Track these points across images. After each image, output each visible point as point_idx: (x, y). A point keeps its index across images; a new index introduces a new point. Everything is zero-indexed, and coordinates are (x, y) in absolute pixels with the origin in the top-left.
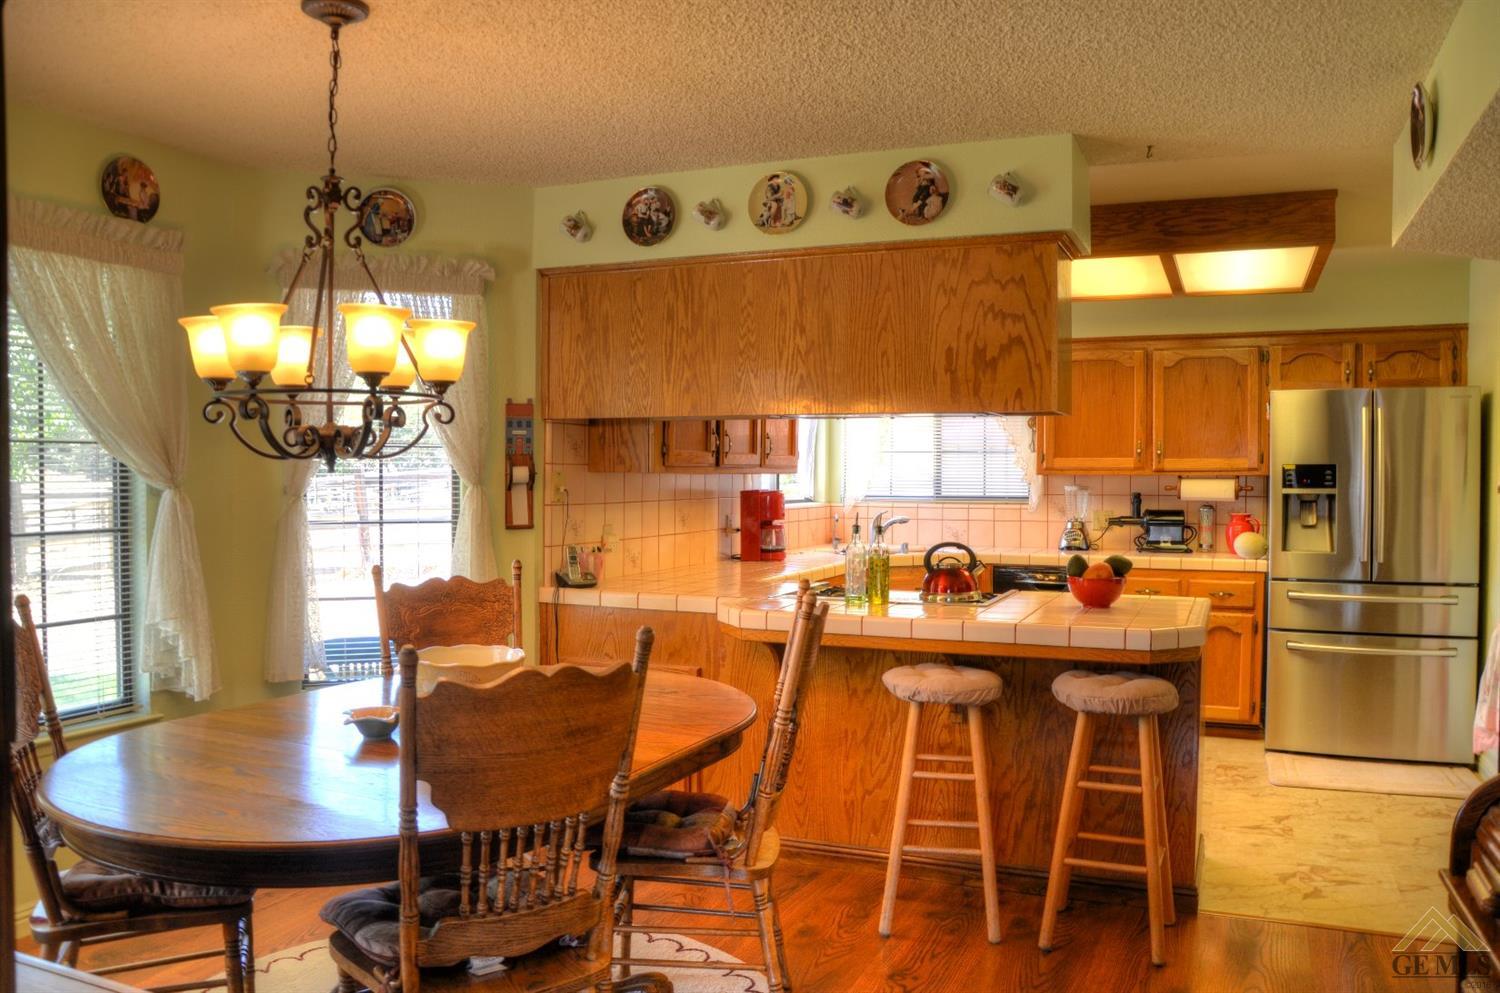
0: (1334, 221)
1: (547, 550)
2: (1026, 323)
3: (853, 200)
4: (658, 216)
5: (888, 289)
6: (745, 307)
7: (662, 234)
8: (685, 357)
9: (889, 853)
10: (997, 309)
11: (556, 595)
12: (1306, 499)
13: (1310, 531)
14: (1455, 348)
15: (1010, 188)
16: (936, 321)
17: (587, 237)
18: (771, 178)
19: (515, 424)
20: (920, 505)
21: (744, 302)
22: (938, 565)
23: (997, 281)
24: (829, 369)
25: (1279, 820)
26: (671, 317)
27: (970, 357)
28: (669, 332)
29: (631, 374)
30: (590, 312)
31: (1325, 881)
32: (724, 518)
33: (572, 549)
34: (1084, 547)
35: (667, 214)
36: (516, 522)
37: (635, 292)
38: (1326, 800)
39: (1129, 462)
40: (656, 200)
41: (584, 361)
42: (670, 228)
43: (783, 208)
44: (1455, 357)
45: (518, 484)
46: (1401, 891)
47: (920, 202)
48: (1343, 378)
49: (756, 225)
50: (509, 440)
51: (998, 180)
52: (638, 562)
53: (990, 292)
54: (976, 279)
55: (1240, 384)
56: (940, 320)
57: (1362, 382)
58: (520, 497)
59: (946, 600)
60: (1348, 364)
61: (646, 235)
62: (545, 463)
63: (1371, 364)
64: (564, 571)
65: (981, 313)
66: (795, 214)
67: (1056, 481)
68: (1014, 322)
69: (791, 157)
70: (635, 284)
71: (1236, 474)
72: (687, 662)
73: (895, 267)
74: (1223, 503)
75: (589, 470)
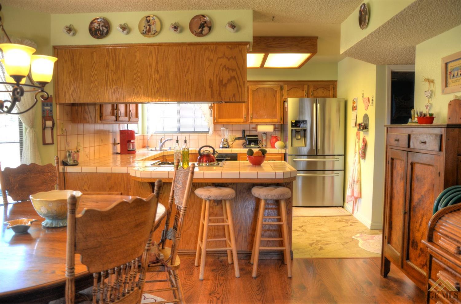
0: (317, 46)
1: (59, 152)
2: (236, 72)
3: (178, 27)
4: (103, 28)
5: (189, 58)
6: (136, 63)
7: (104, 35)
8: (113, 81)
9: (196, 251)
10: (226, 67)
11: (64, 169)
12: (298, 131)
13: (298, 140)
14: (334, 87)
15: (233, 26)
16: (206, 70)
17: (74, 34)
18: (147, 17)
19: (45, 105)
20: (174, 134)
21: (136, 61)
22: (203, 153)
23: (227, 58)
24: (168, 86)
25: (301, 227)
26: (107, 66)
27: (218, 83)
28: (107, 71)
29: (92, 86)
30: (75, 63)
31: (322, 244)
32: (114, 139)
33: (69, 152)
34: (228, 147)
35: (106, 28)
36: (47, 142)
37: (93, 56)
38: (310, 220)
39: (242, 120)
40: (102, 22)
41: (73, 82)
42: (108, 33)
43: (151, 28)
44: (334, 90)
45: (47, 128)
46: (343, 245)
47: (201, 29)
48: (304, 95)
49: (141, 34)
50: (43, 111)
51: (229, 23)
52: (88, 156)
53: (224, 61)
54: (220, 57)
55: (275, 96)
56: (207, 70)
57: (309, 96)
58: (48, 132)
59: (206, 165)
60: (306, 91)
61: (98, 35)
62: (57, 120)
63: (312, 91)
64: (66, 160)
65: (221, 68)
66: (156, 30)
67: (218, 126)
68: (232, 71)
69: (155, 10)
70: (93, 53)
71: (274, 123)
72: (116, 191)
73: (191, 51)
74: (269, 132)
75: (72, 123)
